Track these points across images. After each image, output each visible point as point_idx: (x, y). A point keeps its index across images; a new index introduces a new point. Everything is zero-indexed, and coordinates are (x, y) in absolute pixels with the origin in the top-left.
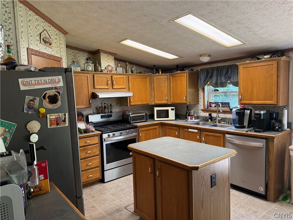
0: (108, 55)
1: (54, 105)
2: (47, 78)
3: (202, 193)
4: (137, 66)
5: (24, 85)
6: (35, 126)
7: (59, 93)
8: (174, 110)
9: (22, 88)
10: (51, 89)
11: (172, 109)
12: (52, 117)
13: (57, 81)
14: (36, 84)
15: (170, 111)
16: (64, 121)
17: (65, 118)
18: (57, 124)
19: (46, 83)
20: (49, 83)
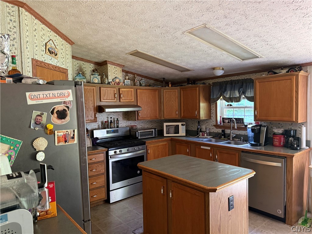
0: (116, 67)
1: (63, 120)
2: (56, 92)
3: (219, 216)
4: (146, 78)
5: (32, 99)
6: (41, 143)
7: (68, 107)
8: (185, 126)
9: (30, 102)
11: (182, 125)
12: (60, 133)
13: (66, 95)
14: (44, 99)
15: (180, 127)
16: (73, 138)
17: (74, 135)
18: (66, 141)
19: (54, 97)
20: (58, 97)
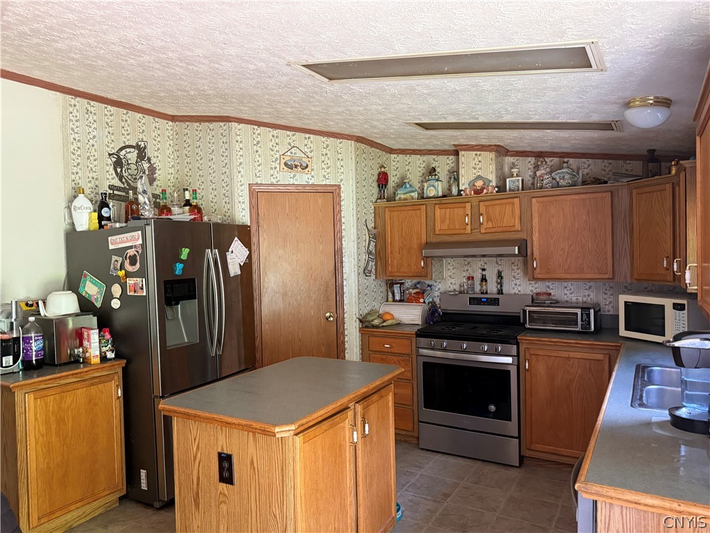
0: (478, 153)
1: (134, 267)
5: (112, 244)
7: (138, 252)
8: (686, 311)
9: (111, 247)
10: (131, 247)
11: (677, 306)
12: (130, 281)
13: (137, 237)
14: (120, 243)
15: (669, 312)
18: (135, 292)
